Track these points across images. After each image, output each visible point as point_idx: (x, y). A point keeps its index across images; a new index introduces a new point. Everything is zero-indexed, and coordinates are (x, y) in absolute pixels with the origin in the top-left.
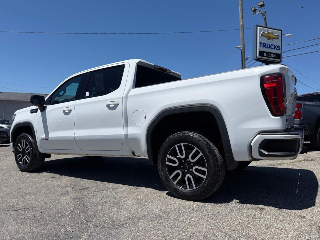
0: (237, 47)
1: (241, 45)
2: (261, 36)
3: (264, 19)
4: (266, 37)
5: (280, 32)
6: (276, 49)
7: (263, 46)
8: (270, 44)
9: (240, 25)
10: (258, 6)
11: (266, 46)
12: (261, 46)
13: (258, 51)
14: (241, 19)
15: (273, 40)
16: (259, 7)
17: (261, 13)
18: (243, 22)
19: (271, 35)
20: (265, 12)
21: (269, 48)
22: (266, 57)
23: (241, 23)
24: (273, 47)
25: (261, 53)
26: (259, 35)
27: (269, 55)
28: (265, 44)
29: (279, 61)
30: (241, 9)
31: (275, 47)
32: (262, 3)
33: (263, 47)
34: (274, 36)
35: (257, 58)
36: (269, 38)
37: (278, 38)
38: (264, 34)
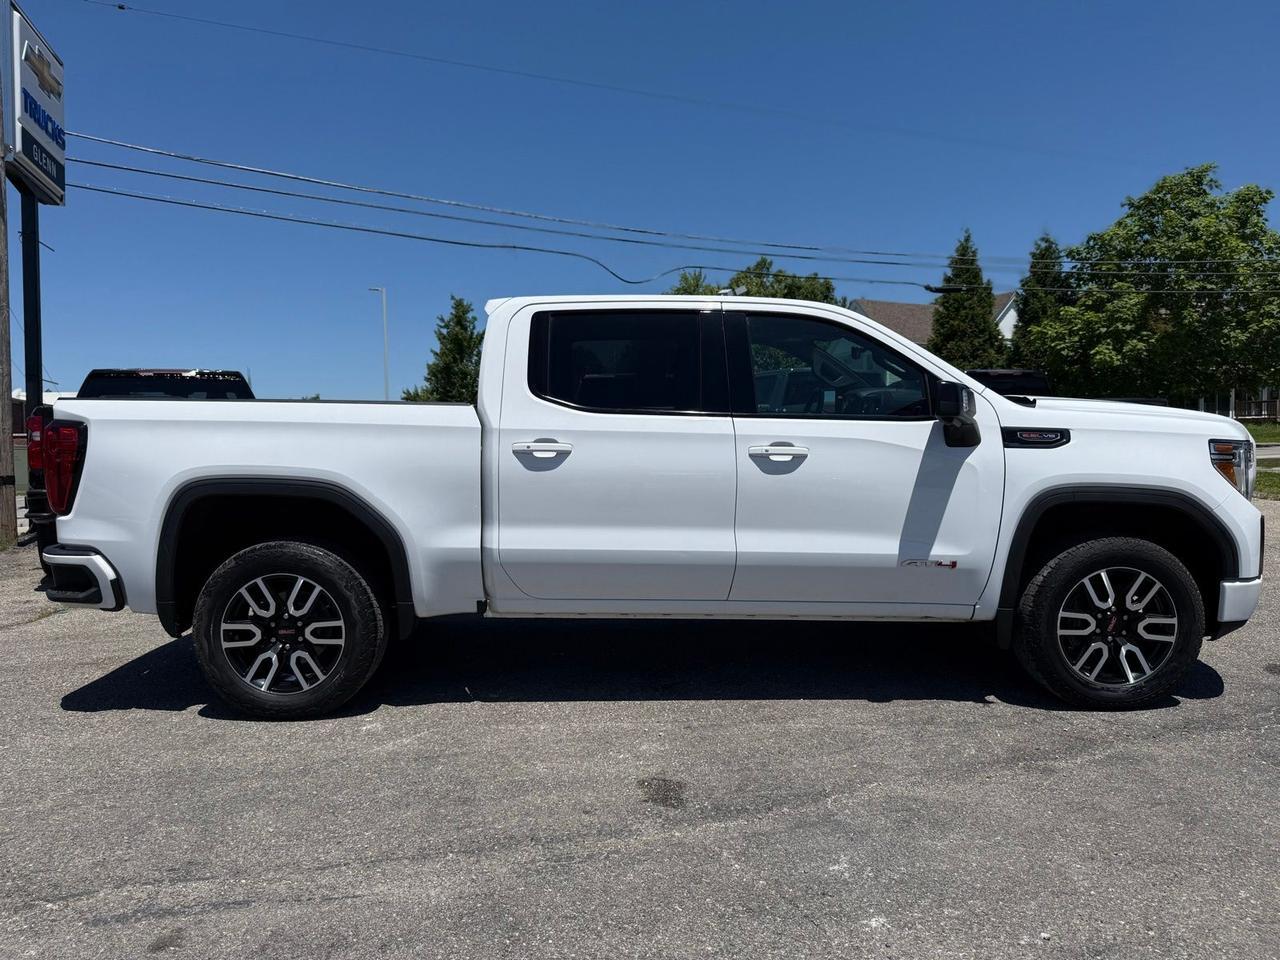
2: (26, 58)
4: (35, 70)
15: (50, 97)
19: (46, 73)
34: (52, 81)
36: (43, 84)
37: (60, 94)
38: (33, 58)
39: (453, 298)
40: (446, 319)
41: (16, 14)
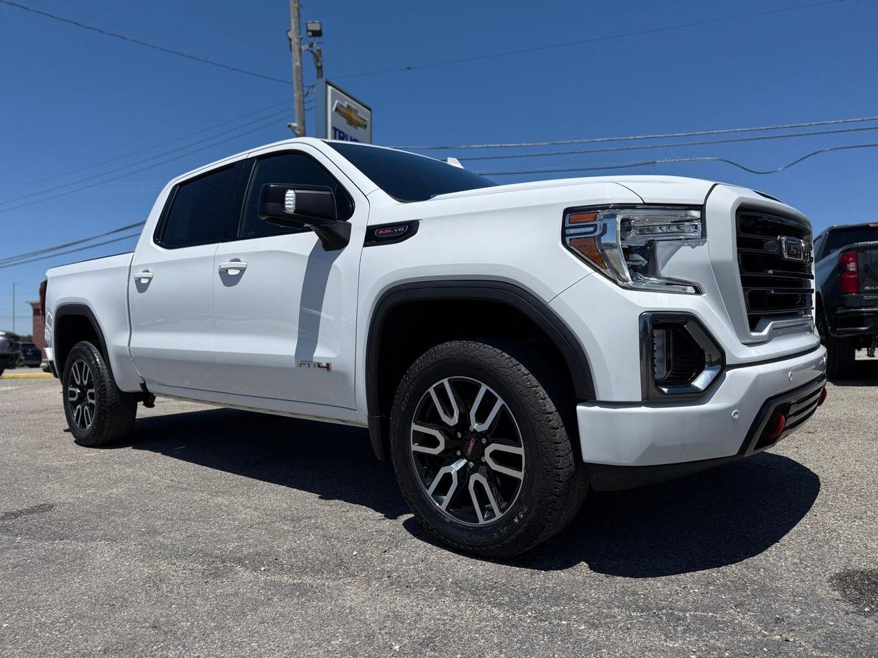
0: (289, 126)
1: (297, 120)
2: (336, 110)
4: (344, 115)
5: (369, 112)
7: (340, 137)
10: (308, 31)
12: (335, 138)
15: (356, 129)
16: (310, 34)
17: (312, 52)
19: (353, 116)
20: (320, 51)
23: (298, 64)
26: (332, 108)
28: (343, 133)
30: (297, 25)
32: (316, 27)
34: (358, 120)
36: (351, 122)
37: (365, 126)
38: (341, 109)
41: (330, 88)
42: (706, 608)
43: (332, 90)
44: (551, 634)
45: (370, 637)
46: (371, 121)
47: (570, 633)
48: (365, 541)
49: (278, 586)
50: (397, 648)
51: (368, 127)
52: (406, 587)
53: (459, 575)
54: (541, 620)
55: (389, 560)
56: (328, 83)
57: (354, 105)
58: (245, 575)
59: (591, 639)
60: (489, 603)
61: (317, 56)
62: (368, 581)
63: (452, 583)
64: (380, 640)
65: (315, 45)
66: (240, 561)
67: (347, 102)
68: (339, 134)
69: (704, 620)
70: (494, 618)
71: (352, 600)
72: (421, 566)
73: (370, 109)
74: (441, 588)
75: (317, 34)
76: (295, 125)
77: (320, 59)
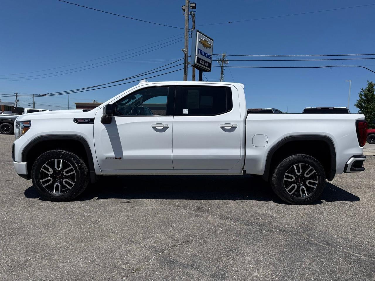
0: (182, 50)
2: (200, 42)
3: (193, 22)
4: (203, 44)
6: (209, 58)
7: (200, 52)
8: (205, 52)
9: (185, 26)
10: (190, 7)
11: (202, 54)
12: (199, 53)
13: (196, 57)
14: (187, 20)
15: (207, 49)
16: (191, 8)
17: (191, 15)
18: (188, 24)
19: (206, 44)
21: (204, 56)
22: (201, 64)
24: (207, 55)
25: (199, 60)
26: (198, 41)
27: (204, 63)
28: (202, 51)
29: (209, 70)
31: (208, 56)
32: (193, 5)
33: (200, 54)
34: (208, 45)
35: (195, 64)
36: (205, 46)
37: (211, 47)
38: (202, 41)
39: (368, 81)
40: (364, 89)
41: (198, 33)
42: (296, 232)
43: (199, 34)
44: (257, 232)
45: (215, 227)
46: (213, 45)
47: (261, 232)
48: (212, 206)
49: (192, 214)
50: (221, 229)
51: (212, 47)
52: (223, 218)
53: (236, 217)
54: (255, 229)
55: (218, 211)
56: (198, 31)
57: (207, 39)
58: (183, 210)
59: (266, 234)
60: (243, 224)
61: (193, 17)
62: (213, 215)
63: (234, 219)
64: (217, 228)
65: (193, 13)
66: (181, 207)
67: (204, 38)
68: (200, 51)
69: (294, 234)
70: (244, 227)
71: (210, 219)
72: (226, 214)
73: (212, 40)
74: (231, 219)
75: (194, 8)
76: (184, 49)
77: (194, 18)
